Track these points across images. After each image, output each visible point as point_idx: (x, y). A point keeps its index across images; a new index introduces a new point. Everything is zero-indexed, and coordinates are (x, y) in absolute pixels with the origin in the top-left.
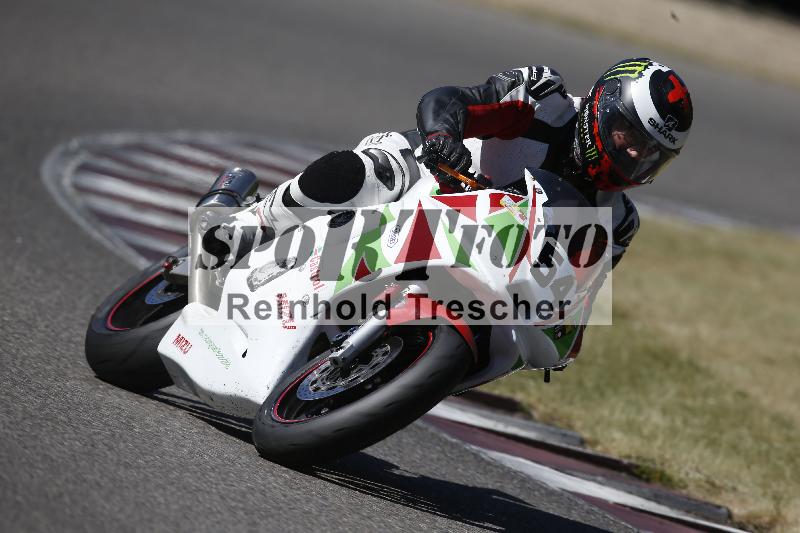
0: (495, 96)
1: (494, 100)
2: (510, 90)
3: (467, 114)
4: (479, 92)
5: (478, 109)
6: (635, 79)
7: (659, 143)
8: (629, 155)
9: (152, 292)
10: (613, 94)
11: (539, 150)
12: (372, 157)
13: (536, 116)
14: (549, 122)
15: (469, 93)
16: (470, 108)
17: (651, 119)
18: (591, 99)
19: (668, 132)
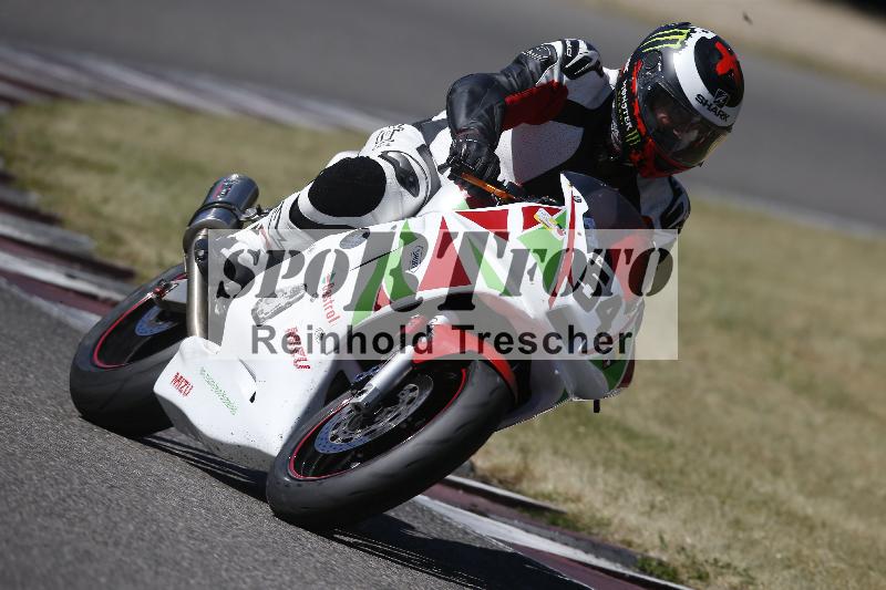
0: (531, 80)
1: (530, 85)
3: (504, 107)
6: (677, 50)
10: (653, 69)
13: (570, 97)
14: (585, 104)
16: (507, 99)
17: (699, 95)
18: (629, 74)
19: (719, 109)
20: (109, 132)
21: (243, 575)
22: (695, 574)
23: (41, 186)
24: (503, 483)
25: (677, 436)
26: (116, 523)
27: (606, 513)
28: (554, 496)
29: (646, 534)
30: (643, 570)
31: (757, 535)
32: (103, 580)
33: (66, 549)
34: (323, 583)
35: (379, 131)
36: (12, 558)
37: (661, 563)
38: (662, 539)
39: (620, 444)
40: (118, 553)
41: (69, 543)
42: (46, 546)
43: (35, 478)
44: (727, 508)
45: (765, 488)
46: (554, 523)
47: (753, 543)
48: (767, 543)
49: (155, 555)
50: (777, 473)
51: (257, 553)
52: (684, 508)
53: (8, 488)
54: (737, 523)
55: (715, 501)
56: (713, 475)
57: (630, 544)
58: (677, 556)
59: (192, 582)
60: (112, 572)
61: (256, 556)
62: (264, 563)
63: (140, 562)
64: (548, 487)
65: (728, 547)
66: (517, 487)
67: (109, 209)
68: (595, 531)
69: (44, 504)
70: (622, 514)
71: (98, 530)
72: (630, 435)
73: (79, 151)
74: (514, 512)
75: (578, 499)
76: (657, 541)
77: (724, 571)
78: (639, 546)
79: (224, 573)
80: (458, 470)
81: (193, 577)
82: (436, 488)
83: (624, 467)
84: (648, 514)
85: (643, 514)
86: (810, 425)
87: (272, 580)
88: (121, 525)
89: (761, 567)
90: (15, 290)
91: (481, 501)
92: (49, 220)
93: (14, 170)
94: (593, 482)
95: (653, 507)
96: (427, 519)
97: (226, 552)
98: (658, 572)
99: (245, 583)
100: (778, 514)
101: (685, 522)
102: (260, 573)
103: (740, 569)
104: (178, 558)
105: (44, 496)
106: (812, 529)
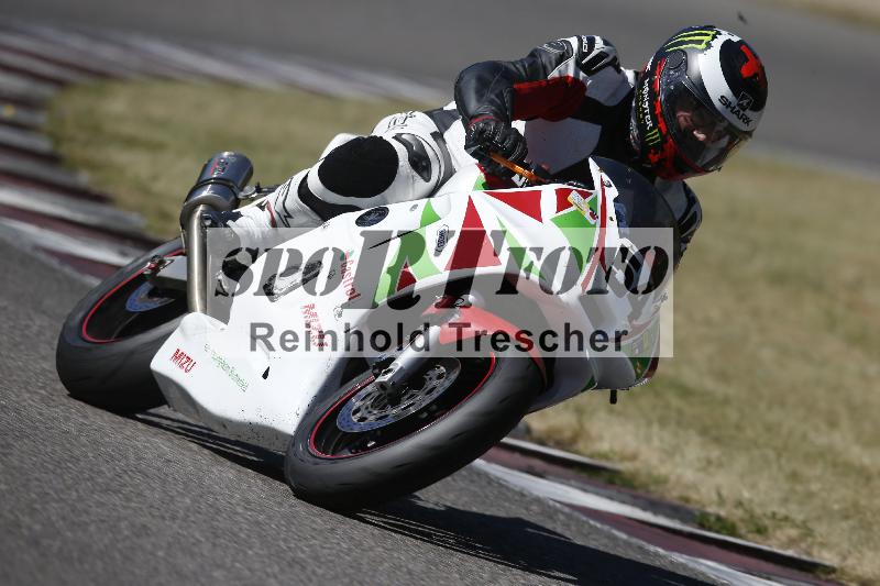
0: (542, 71)
1: (542, 76)
2: (558, 63)
3: (514, 93)
4: (524, 66)
5: (525, 86)
6: (702, 51)
7: (730, 124)
8: (697, 138)
9: (133, 296)
10: (677, 68)
11: (590, 132)
12: (404, 143)
13: (588, 94)
14: (602, 100)
15: (514, 69)
16: (515, 86)
17: (722, 97)
18: (651, 74)
19: (742, 112)
20: (158, 110)
21: (300, 544)
22: (754, 529)
23: (92, 166)
24: (559, 445)
25: (731, 391)
26: (172, 497)
27: (663, 470)
28: (611, 455)
29: (703, 490)
30: (702, 526)
31: (815, 487)
32: (161, 554)
33: (123, 525)
34: (380, 549)
35: (391, 117)
36: (69, 534)
37: (719, 518)
38: (719, 495)
39: (675, 401)
40: (175, 526)
41: (126, 519)
42: (103, 521)
43: (90, 455)
44: (783, 461)
45: (821, 440)
46: (611, 482)
47: (810, 495)
48: (824, 494)
49: (213, 527)
50: (833, 424)
51: (314, 522)
52: (741, 461)
53: (63, 465)
54: (794, 477)
55: (771, 454)
56: (769, 428)
57: (687, 500)
58: (735, 511)
59: (250, 552)
60: (170, 545)
61: (314, 526)
62: (321, 531)
63: (197, 535)
64: (604, 447)
65: (785, 501)
66: (575, 447)
67: (159, 187)
68: (653, 488)
69: (100, 480)
70: (679, 471)
71: (154, 504)
72: (685, 392)
73: (128, 129)
74: (570, 472)
75: (634, 457)
76: (714, 497)
77: (783, 523)
78: (697, 502)
79: (282, 543)
80: (513, 432)
81: (250, 548)
82: (492, 452)
83: (679, 423)
84: (704, 469)
85: (699, 470)
86: (864, 377)
87: (329, 548)
88: (179, 499)
89: (819, 518)
90: (68, 270)
91: (538, 464)
92: (100, 199)
93: (64, 150)
94: (648, 440)
95: (709, 462)
96: (484, 483)
97: (283, 522)
98: (717, 527)
99: (303, 552)
100: (835, 465)
101: (742, 476)
102: (317, 542)
103: (798, 522)
104: (236, 529)
105: (100, 473)
106: (868, 479)
